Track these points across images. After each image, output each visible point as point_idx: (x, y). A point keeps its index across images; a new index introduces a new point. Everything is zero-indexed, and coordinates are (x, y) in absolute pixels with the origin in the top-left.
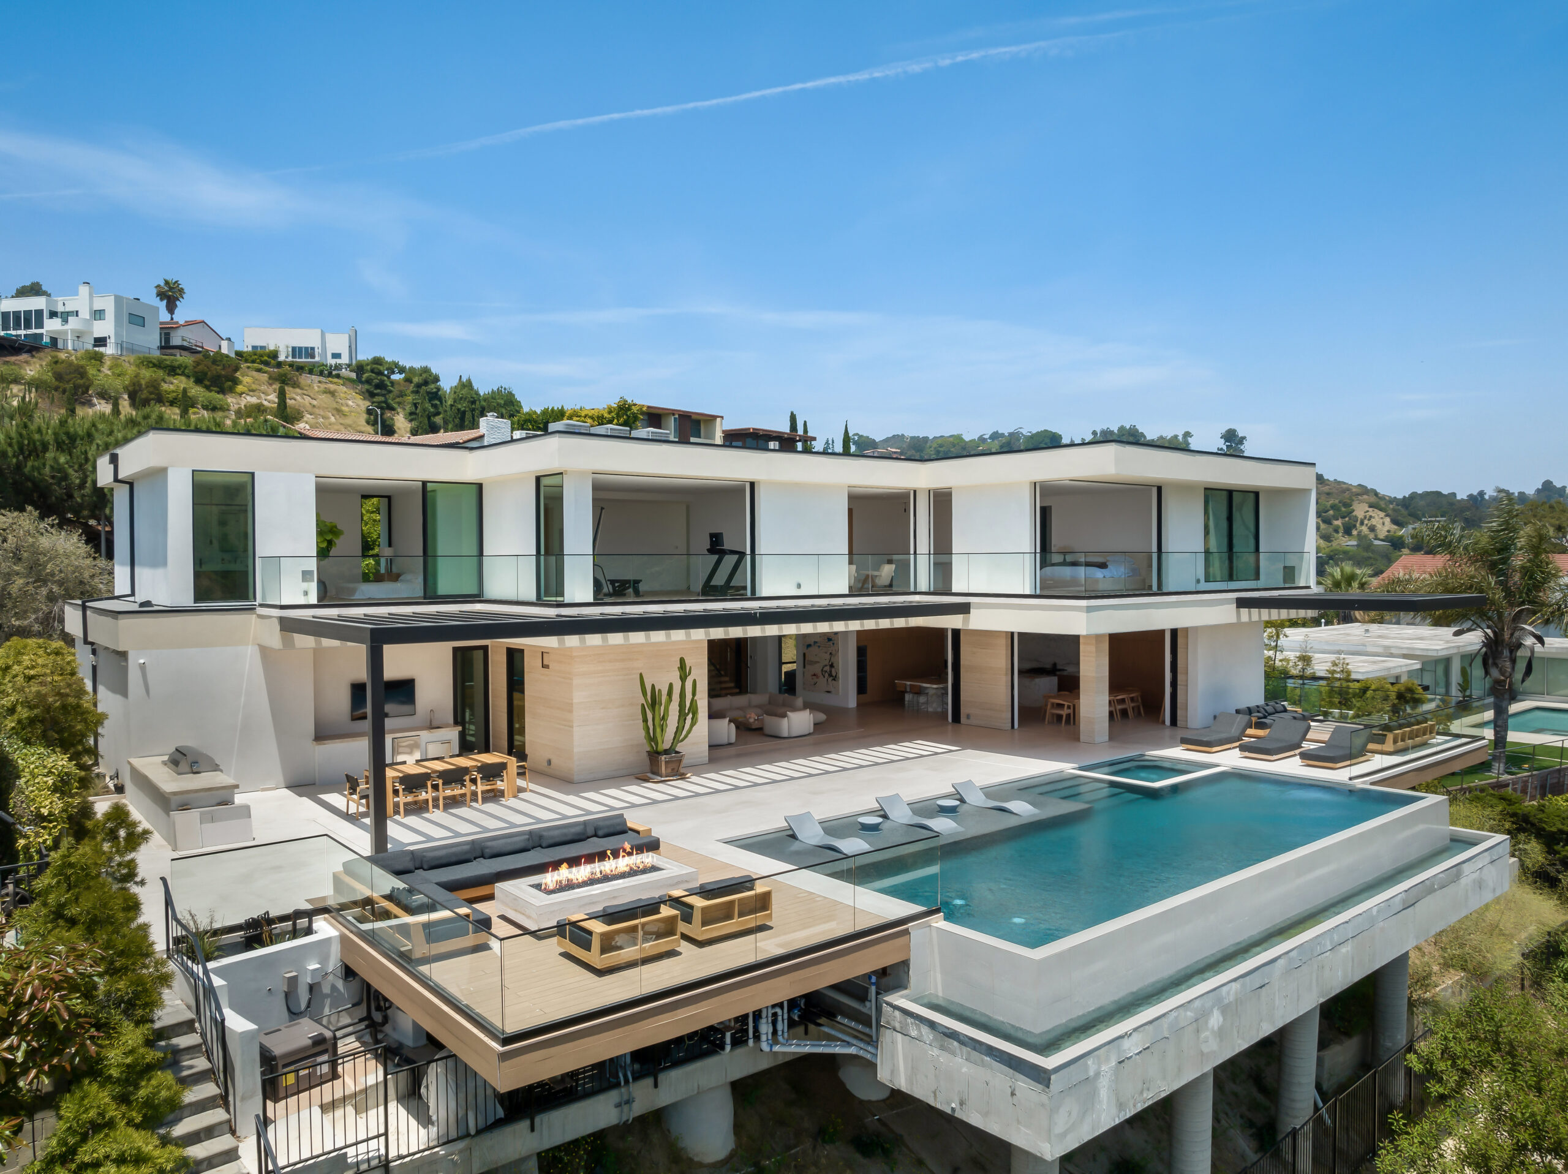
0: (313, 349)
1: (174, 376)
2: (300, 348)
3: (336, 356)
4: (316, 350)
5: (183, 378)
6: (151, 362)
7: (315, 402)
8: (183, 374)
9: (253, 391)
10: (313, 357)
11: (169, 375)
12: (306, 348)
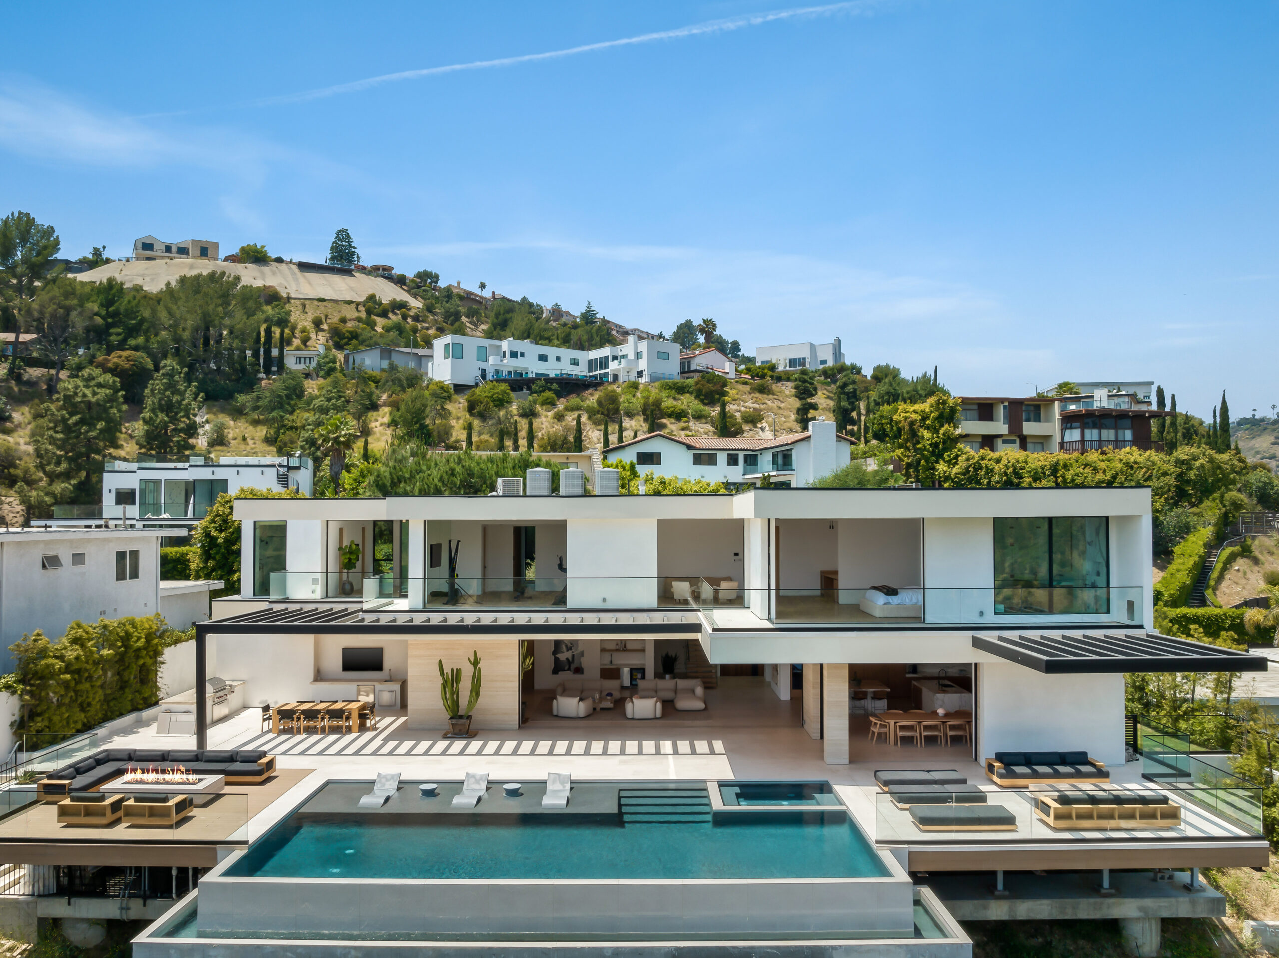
0: (804, 359)
1: (682, 394)
2: (795, 359)
3: (824, 362)
4: (807, 360)
5: (688, 395)
6: (668, 385)
7: (782, 405)
8: (688, 392)
9: (735, 400)
10: (804, 365)
11: (678, 393)
12: (800, 359)
